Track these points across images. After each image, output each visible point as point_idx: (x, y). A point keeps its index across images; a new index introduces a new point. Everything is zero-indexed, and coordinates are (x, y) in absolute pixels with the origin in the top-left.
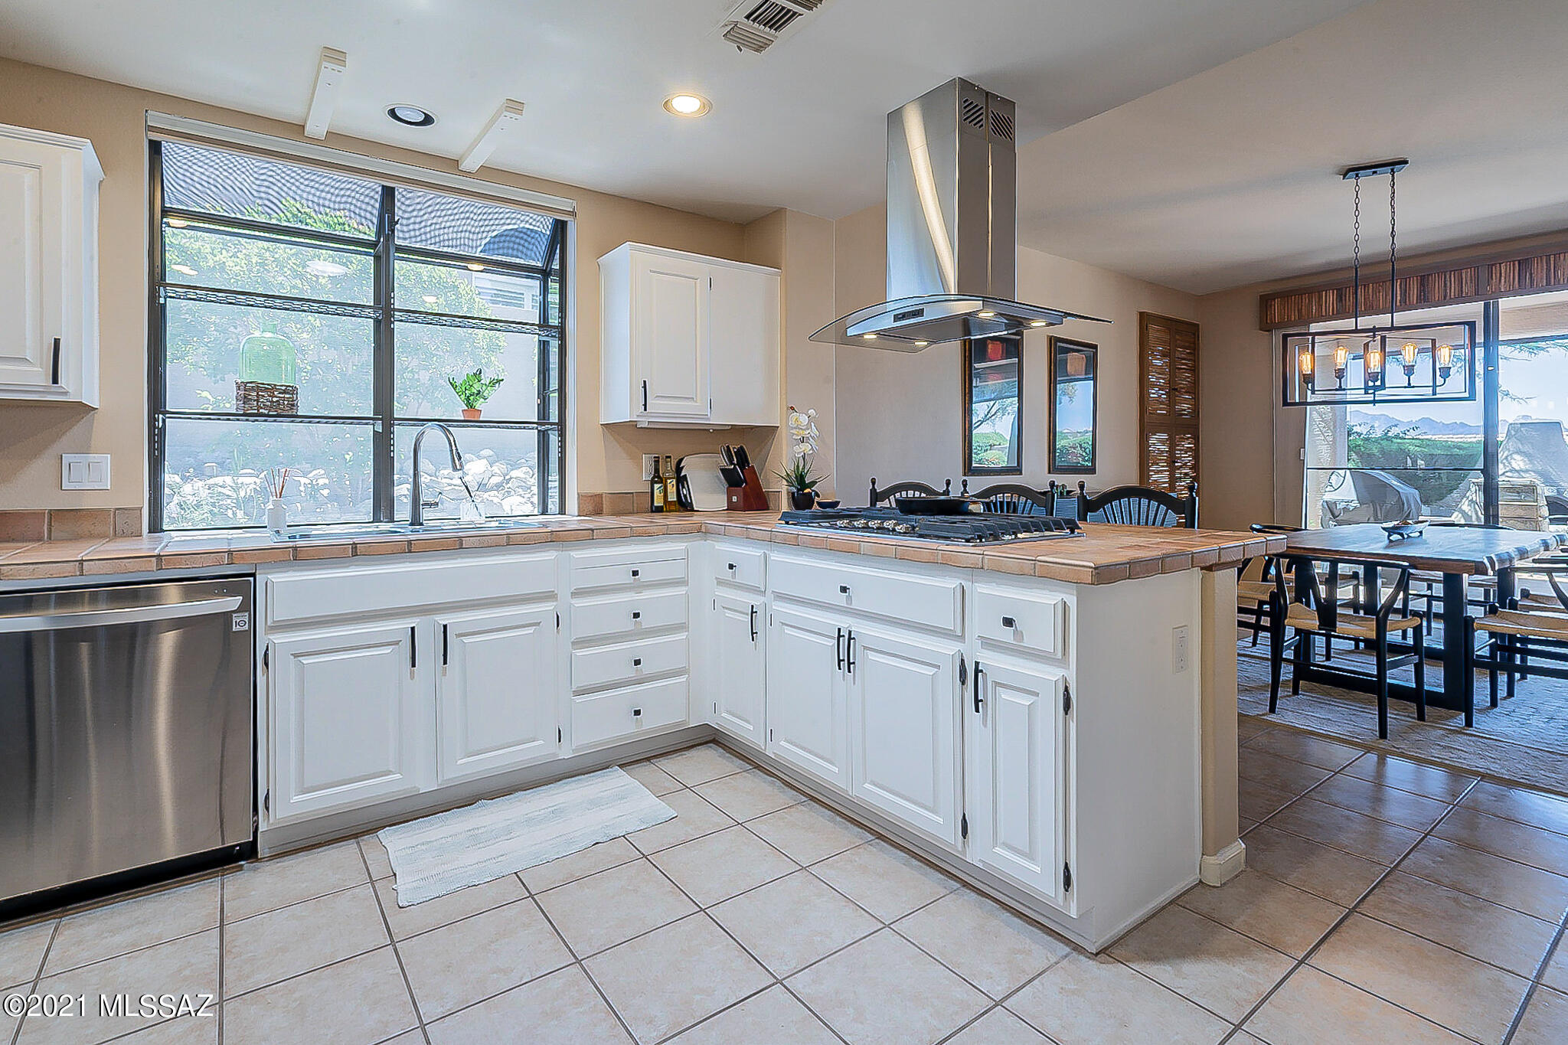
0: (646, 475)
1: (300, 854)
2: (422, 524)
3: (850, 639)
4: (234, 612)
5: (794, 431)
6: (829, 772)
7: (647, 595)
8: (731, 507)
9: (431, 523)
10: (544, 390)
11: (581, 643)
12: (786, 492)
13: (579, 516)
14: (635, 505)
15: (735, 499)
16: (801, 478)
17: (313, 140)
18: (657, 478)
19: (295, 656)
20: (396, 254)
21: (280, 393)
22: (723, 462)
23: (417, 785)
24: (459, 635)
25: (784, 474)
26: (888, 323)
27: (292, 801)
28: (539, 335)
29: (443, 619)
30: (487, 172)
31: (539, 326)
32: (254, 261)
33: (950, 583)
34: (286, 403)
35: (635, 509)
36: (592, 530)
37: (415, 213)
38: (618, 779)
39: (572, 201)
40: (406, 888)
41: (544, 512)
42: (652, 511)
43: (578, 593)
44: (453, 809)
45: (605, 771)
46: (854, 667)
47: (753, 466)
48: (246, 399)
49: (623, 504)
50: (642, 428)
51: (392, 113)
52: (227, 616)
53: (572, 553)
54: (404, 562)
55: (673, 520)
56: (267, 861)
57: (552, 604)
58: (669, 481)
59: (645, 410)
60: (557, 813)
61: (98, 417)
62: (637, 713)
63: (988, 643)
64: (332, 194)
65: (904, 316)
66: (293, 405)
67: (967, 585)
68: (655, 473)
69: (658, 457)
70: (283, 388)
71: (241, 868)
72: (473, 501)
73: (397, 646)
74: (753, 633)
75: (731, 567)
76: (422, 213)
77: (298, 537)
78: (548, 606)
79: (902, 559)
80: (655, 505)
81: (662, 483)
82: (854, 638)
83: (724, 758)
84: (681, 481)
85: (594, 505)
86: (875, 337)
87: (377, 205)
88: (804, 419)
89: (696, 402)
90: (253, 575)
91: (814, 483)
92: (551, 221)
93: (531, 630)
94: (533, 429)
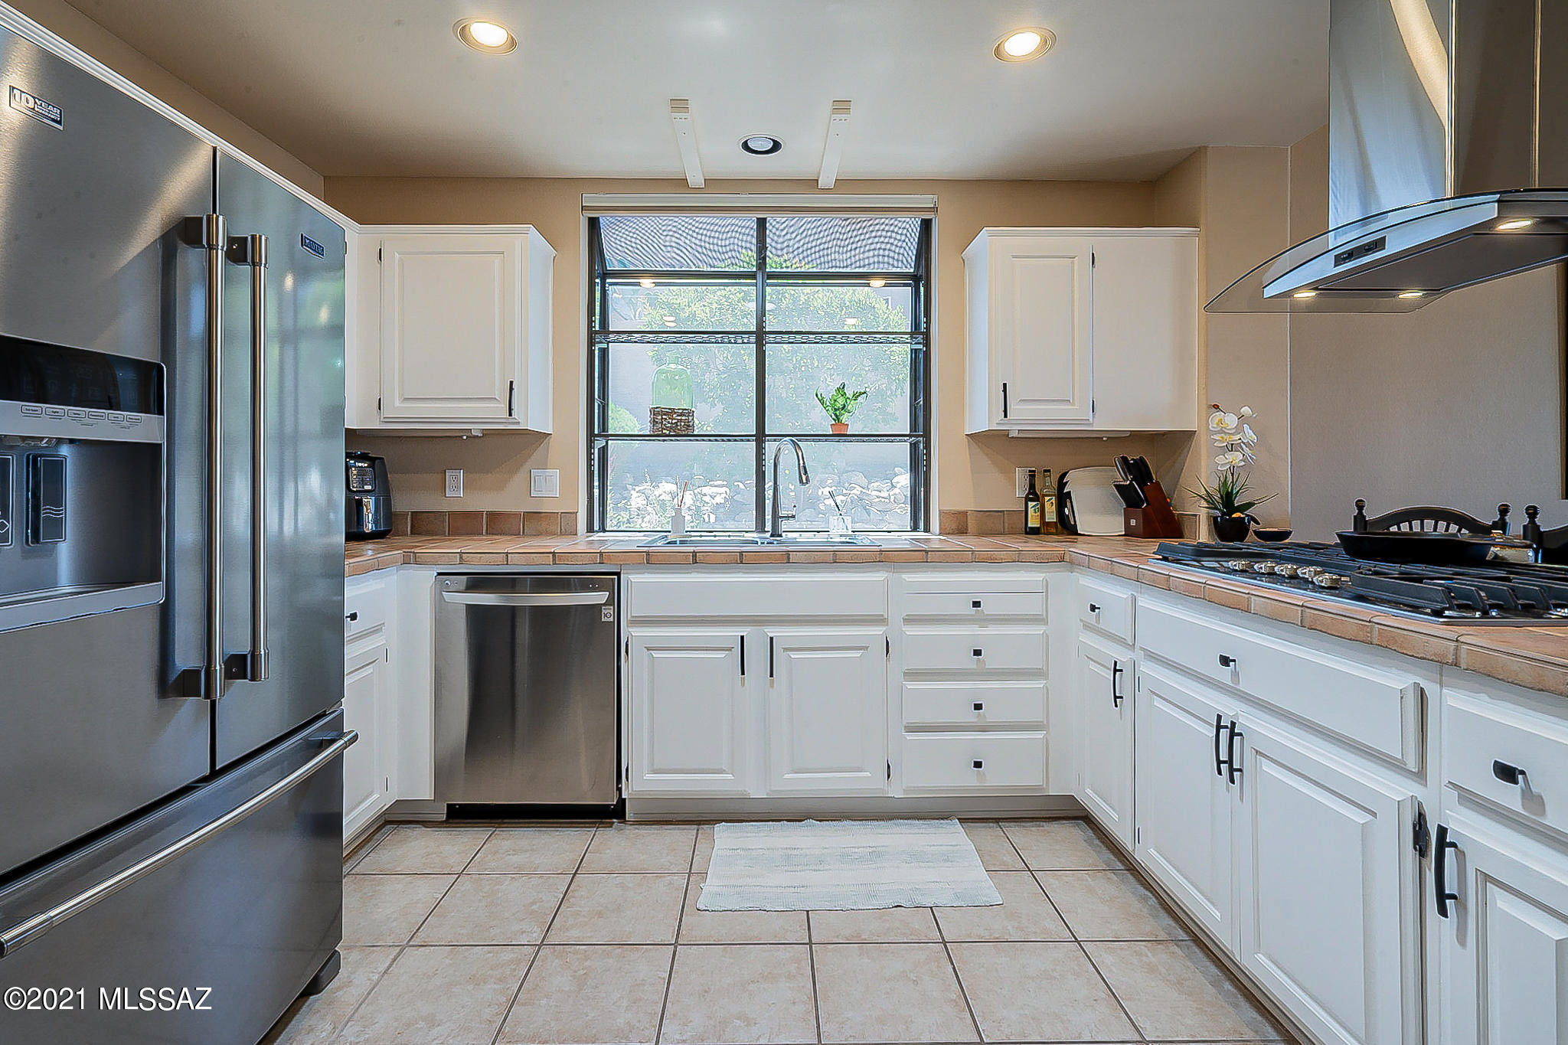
0: (1021, 492)
1: (653, 826)
2: (781, 536)
3: (1232, 735)
4: (604, 604)
5: (1215, 437)
6: (1210, 915)
7: (992, 630)
8: (1129, 533)
9: (790, 535)
10: (915, 400)
11: (912, 675)
12: (1205, 515)
13: (940, 534)
14: (1006, 525)
15: (1133, 522)
16: (1228, 498)
17: (697, 190)
18: (1033, 495)
19: (648, 649)
20: (768, 281)
21: (678, 416)
22: (1120, 477)
23: (747, 789)
24: (785, 649)
25: (1203, 492)
26: (1326, 268)
27: (645, 778)
28: (911, 343)
29: (771, 631)
30: (844, 184)
31: (911, 334)
32: (714, 307)
33: (1397, 680)
34: (683, 424)
35: (1006, 530)
36: (926, 552)
37: (788, 236)
38: (953, 836)
39: (932, 196)
40: (712, 892)
41: (915, 528)
42: (1026, 533)
43: (910, 620)
44: (783, 820)
45: (942, 821)
46: (1242, 777)
47: (1158, 483)
48: (654, 422)
49: (993, 524)
50: (1013, 437)
51: (746, 146)
52: (596, 609)
53: (904, 576)
54: (739, 572)
55: (1053, 545)
56: (631, 825)
57: (881, 628)
58: (1047, 498)
59: (1006, 416)
60: (876, 855)
61: (552, 439)
62: (978, 765)
63: (1469, 798)
64: (720, 232)
65: (1350, 255)
66: (689, 426)
67: (1431, 689)
68: (1030, 489)
69: (1034, 471)
70: (680, 411)
71: (611, 825)
72: (841, 515)
73: (730, 652)
74: (1116, 697)
75: (1093, 608)
76: (794, 235)
77: (678, 542)
78: (878, 631)
79: (1311, 626)
80: (1029, 525)
81: (1038, 501)
82: (1240, 734)
83: (1091, 844)
84: (1063, 498)
85: (958, 524)
86: (1313, 294)
87: (754, 241)
88: (1231, 421)
89: (1073, 404)
90: (618, 574)
91: (1250, 505)
92: (919, 223)
93: (858, 654)
94: (905, 441)
